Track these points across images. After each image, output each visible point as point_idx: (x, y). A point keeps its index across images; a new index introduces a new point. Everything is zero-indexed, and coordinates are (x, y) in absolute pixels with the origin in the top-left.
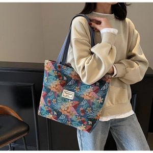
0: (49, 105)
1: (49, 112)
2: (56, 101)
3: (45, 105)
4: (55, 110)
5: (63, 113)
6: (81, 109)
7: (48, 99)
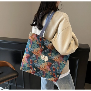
0: (31, 64)
1: (30, 68)
2: (37, 62)
3: (27, 64)
4: (35, 68)
5: (41, 70)
6: (53, 67)
7: (31, 60)
